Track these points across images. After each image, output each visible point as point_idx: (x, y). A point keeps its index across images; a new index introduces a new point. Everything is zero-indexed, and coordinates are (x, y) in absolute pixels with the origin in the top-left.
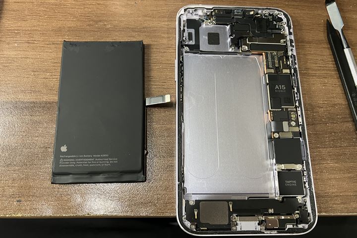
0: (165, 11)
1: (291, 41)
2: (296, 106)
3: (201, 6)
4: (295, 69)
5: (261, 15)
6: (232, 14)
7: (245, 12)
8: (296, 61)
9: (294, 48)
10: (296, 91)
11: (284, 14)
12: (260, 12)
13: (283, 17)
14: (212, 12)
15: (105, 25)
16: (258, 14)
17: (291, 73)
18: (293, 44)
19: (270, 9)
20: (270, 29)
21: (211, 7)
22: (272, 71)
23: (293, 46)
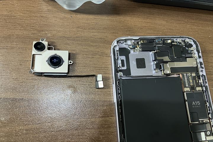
0: (94, 24)
1: (201, 63)
2: (209, 117)
3: (129, 38)
4: (206, 87)
5: (176, 43)
7: (164, 41)
8: (207, 81)
9: (204, 70)
10: (208, 105)
11: (194, 41)
12: (175, 40)
13: (192, 43)
14: (138, 42)
16: (173, 42)
17: (203, 91)
18: (203, 66)
19: (183, 37)
21: (138, 38)
22: (188, 89)
23: (203, 68)
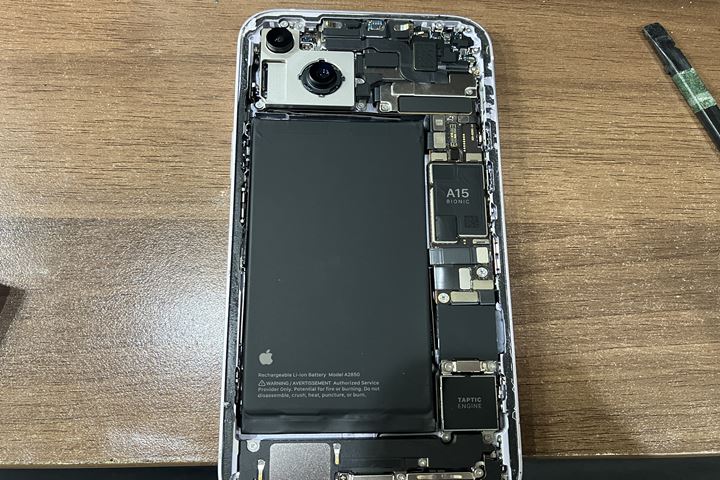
2: (490, 233)
3: (293, 12)
4: (493, 153)
5: (426, 32)
6: (362, 30)
7: (390, 25)
8: (497, 136)
9: (494, 107)
10: (491, 201)
11: (477, 30)
12: (424, 24)
13: (473, 36)
14: (318, 26)
15: (150, 49)
16: (418, 29)
17: (484, 162)
18: (493, 97)
19: (447, 18)
20: (444, 63)
21: (315, 14)
22: (443, 157)
23: (492, 102)
